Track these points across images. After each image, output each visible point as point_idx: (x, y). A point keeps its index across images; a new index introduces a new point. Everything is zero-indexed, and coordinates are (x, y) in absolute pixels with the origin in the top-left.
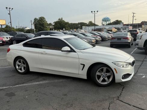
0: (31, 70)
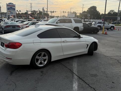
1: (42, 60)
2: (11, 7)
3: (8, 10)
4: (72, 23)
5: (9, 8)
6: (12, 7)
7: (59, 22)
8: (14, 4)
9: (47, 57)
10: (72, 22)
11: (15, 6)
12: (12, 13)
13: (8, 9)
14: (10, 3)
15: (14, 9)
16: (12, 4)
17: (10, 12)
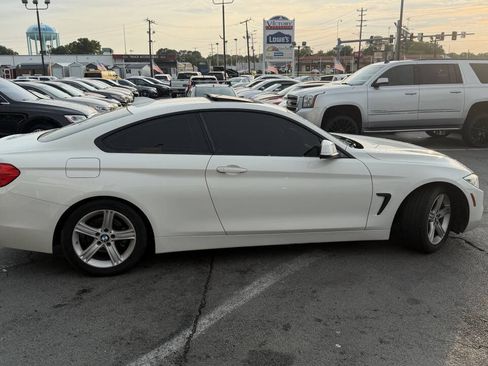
0: (162, 246)
1: (109, 244)
2: (279, 31)
3: (268, 42)
4: (461, 82)
5: (272, 36)
6: (281, 31)
7: (386, 80)
8: (291, 19)
9: (130, 234)
10: (459, 80)
11: (291, 28)
12: (282, 54)
13: (268, 40)
14: (277, 18)
15: (290, 40)
16: (284, 18)
17: (274, 49)
